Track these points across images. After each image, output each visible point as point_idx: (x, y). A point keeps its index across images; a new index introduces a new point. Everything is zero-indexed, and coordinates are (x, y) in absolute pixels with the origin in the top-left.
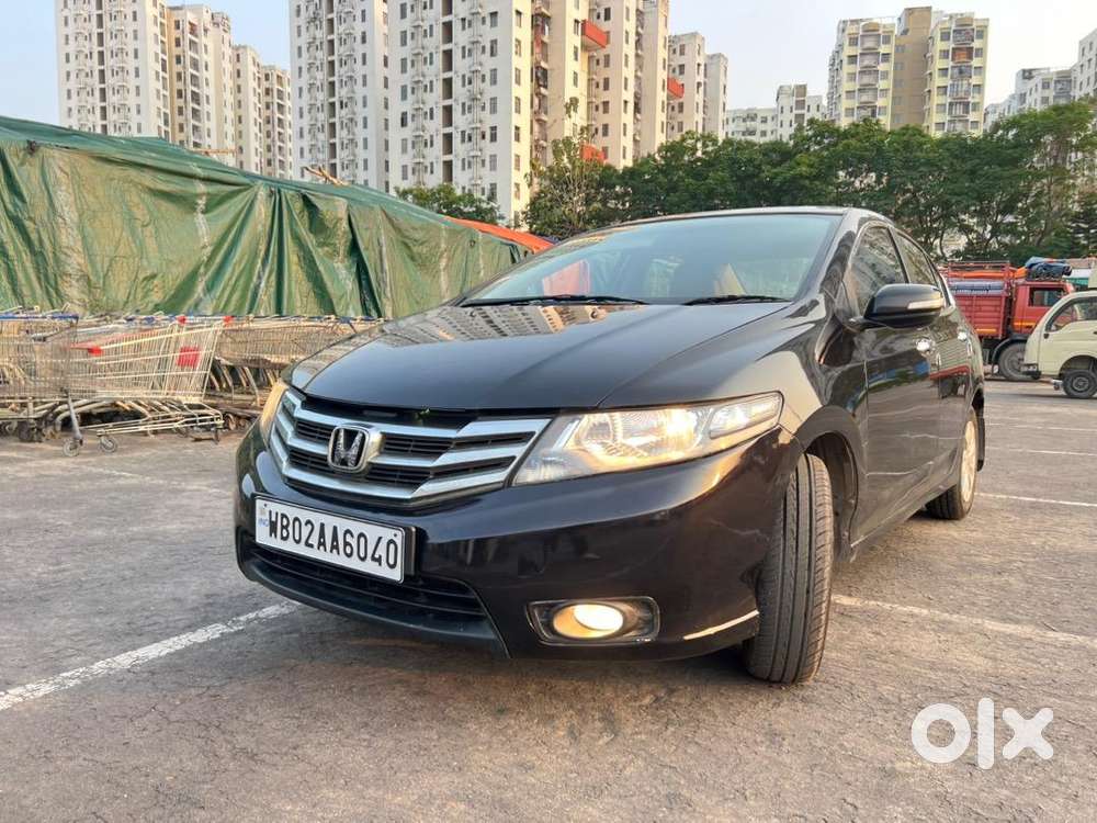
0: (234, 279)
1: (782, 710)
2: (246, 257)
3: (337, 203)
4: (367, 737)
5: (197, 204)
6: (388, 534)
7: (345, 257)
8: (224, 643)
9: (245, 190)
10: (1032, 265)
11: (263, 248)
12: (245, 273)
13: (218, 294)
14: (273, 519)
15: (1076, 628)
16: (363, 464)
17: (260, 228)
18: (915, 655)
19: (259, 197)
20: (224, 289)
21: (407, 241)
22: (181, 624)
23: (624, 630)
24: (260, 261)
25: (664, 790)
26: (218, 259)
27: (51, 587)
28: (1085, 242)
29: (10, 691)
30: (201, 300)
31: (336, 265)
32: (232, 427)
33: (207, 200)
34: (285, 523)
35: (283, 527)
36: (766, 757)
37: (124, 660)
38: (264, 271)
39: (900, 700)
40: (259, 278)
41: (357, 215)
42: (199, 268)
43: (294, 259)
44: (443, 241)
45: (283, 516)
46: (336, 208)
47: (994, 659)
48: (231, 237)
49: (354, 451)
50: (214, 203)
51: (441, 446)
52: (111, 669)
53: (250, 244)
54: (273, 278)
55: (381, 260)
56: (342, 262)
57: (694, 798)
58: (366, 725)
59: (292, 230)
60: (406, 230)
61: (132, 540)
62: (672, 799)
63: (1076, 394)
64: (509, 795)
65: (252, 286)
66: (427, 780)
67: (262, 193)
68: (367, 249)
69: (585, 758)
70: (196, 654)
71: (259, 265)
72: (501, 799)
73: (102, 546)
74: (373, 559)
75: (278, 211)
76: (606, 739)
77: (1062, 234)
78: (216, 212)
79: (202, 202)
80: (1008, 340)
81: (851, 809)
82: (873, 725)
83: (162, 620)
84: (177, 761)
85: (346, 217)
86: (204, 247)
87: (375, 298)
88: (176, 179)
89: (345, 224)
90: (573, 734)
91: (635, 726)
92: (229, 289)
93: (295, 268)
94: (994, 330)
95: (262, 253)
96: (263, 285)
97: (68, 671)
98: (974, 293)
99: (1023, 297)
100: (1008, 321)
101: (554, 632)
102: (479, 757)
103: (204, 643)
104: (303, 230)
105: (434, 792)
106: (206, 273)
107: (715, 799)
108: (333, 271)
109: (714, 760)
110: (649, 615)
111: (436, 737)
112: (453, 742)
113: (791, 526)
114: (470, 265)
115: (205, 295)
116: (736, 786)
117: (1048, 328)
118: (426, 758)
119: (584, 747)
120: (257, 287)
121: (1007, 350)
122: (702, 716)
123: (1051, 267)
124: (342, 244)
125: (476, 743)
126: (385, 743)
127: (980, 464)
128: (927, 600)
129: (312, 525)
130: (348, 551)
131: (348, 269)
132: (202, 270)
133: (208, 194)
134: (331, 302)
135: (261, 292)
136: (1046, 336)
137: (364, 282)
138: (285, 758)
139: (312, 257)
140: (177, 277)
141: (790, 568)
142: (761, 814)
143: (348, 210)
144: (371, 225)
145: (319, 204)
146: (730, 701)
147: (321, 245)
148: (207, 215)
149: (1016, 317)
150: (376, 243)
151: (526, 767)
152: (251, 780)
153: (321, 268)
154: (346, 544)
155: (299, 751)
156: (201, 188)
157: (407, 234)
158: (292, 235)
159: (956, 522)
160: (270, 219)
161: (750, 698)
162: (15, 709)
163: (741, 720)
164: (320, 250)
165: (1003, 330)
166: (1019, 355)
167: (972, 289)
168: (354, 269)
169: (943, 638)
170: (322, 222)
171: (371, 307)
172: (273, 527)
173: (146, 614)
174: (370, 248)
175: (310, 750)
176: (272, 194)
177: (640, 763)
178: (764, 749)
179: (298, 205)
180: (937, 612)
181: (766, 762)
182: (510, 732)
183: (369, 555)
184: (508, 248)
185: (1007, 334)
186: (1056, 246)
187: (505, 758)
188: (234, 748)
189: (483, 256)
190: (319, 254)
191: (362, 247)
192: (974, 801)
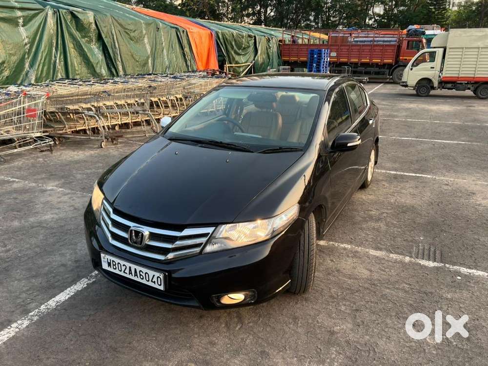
0: (43, 59)
1: (298, 306)
2: (47, 48)
3: (89, 15)
4: (155, 335)
5: (18, 22)
6: (157, 274)
7: (96, 42)
8: (89, 290)
9: (41, 12)
10: (409, 30)
11: (54, 41)
12: (48, 56)
13: (37, 68)
14: (109, 261)
15: (400, 251)
16: (143, 244)
17: (52, 31)
18: (344, 271)
19: (49, 15)
20: (39, 65)
21: (127, 31)
22: (69, 280)
23: (244, 300)
24: (54, 48)
25: (260, 349)
26: (34, 50)
27: (7, 262)
28: (434, 10)
29: (12, 325)
30: (28, 71)
31: (92, 47)
32: (57, 143)
33: (23, 19)
34: (114, 264)
35: (113, 265)
36: (293, 330)
37: (52, 303)
38: (57, 54)
39: (338, 296)
40: (55, 57)
41: (99, 20)
42: (25, 55)
43: (71, 45)
44: (143, 29)
45: (113, 261)
46: (88, 17)
47: (371, 271)
48: (38, 38)
49: (139, 240)
50: (27, 21)
51: (174, 239)
52: (48, 309)
53: (48, 40)
54: (62, 57)
55: (114, 43)
56: (95, 45)
57: (269, 352)
58: (153, 329)
59: (68, 30)
60: (125, 25)
61: (32, 227)
62: (263, 353)
63: (421, 95)
64: (208, 358)
65: (52, 61)
66: (179, 354)
67: (50, 13)
68: (106, 37)
69: (232, 337)
70: (80, 297)
71: (54, 50)
72: (206, 360)
73: (21, 233)
74: (152, 281)
75: (59, 22)
76: (239, 327)
77: (424, 6)
78: (29, 25)
79: (21, 21)
80: (397, 65)
81: (319, 350)
82: (328, 309)
83: (60, 278)
84: (88, 355)
85: (93, 22)
86: (26, 44)
87: (113, 63)
88: (5, 10)
89: (94, 26)
90: (228, 326)
91: (249, 319)
92: (41, 65)
93: (72, 50)
94: (391, 61)
95: (55, 45)
96: (58, 61)
97: (31, 312)
98: (385, 43)
99: (404, 45)
100: (398, 56)
101: (221, 303)
102: (196, 341)
103: (81, 290)
104: (74, 31)
105: (183, 359)
106: (28, 58)
107: (276, 351)
108: (91, 50)
109: (276, 333)
110: (253, 294)
111: (179, 332)
112: (186, 334)
113: (302, 248)
114: (158, 40)
115: (30, 69)
116: (283, 345)
117: (413, 65)
118: (177, 343)
119: (231, 332)
120: (55, 62)
121: (396, 70)
122: (271, 312)
123: (417, 31)
124: (93, 36)
125: (194, 334)
126: (161, 338)
127: (376, 163)
128: (350, 239)
129: (126, 267)
130: (142, 277)
131: (98, 48)
132: (26, 56)
133: (23, 16)
134: (93, 66)
135: (57, 65)
136: (411, 69)
137: (107, 54)
138: (127, 349)
139: (80, 44)
140: (15, 63)
141: (301, 263)
142: (291, 356)
143: (94, 17)
144: (107, 25)
145: (80, 16)
146: (281, 303)
147: (83, 37)
148: (26, 27)
149: (401, 55)
150: (110, 34)
151: (213, 344)
152: (117, 361)
153: (86, 50)
154: (140, 275)
155: (131, 345)
156: (19, 13)
157: (126, 27)
158: (68, 33)
159: (365, 189)
160: (56, 26)
161: (288, 300)
162: (18, 335)
163: (285, 311)
164: (83, 40)
165: (395, 60)
166: (401, 72)
167: (384, 41)
168: (101, 48)
169: (354, 261)
170: (82, 25)
171: (112, 67)
172: (109, 264)
173: (53, 275)
174: (108, 36)
175: (135, 344)
176: (55, 13)
177: (251, 337)
178: (292, 326)
179: (69, 17)
180: (354, 246)
181: (293, 332)
182: (205, 327)
183: (150, 280)
184: (174, 29)
185: (397, 62)
186: (422, 12)
187: (205, 340)
188: (107, 346)
189: (163, 35)
190: (83, 41)
191: (104, 36)
192: (358, 342)
